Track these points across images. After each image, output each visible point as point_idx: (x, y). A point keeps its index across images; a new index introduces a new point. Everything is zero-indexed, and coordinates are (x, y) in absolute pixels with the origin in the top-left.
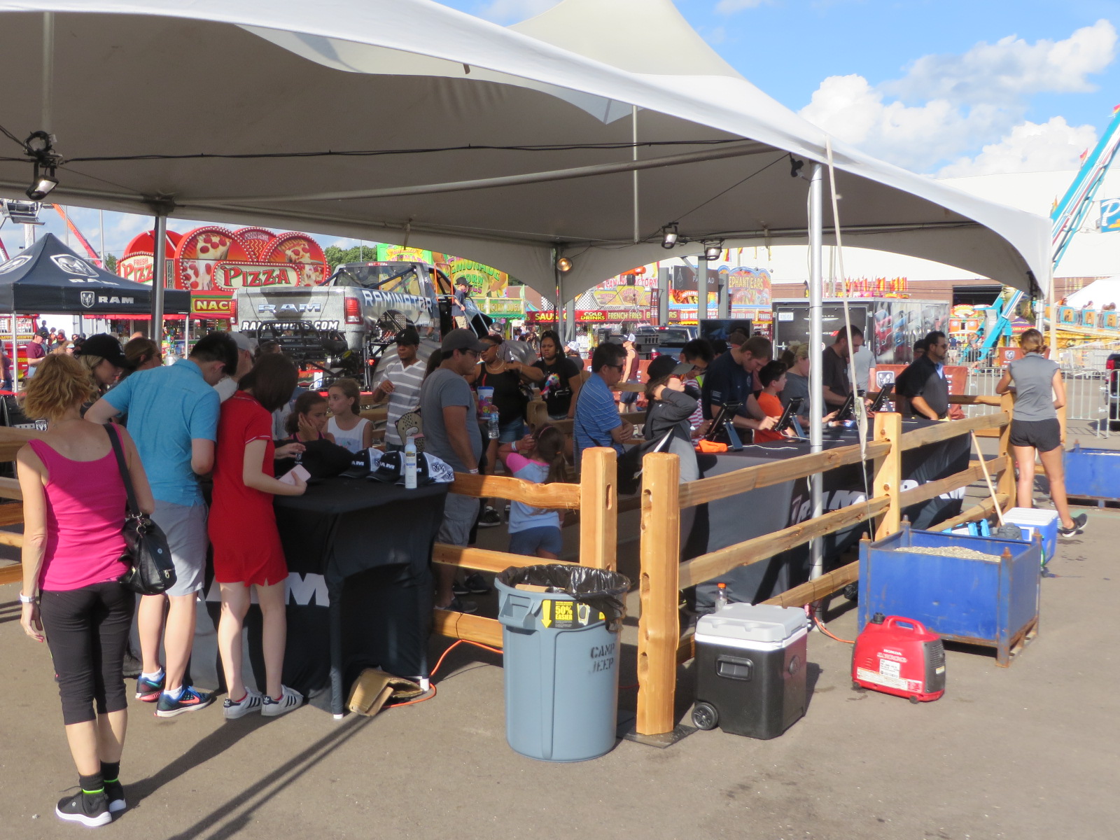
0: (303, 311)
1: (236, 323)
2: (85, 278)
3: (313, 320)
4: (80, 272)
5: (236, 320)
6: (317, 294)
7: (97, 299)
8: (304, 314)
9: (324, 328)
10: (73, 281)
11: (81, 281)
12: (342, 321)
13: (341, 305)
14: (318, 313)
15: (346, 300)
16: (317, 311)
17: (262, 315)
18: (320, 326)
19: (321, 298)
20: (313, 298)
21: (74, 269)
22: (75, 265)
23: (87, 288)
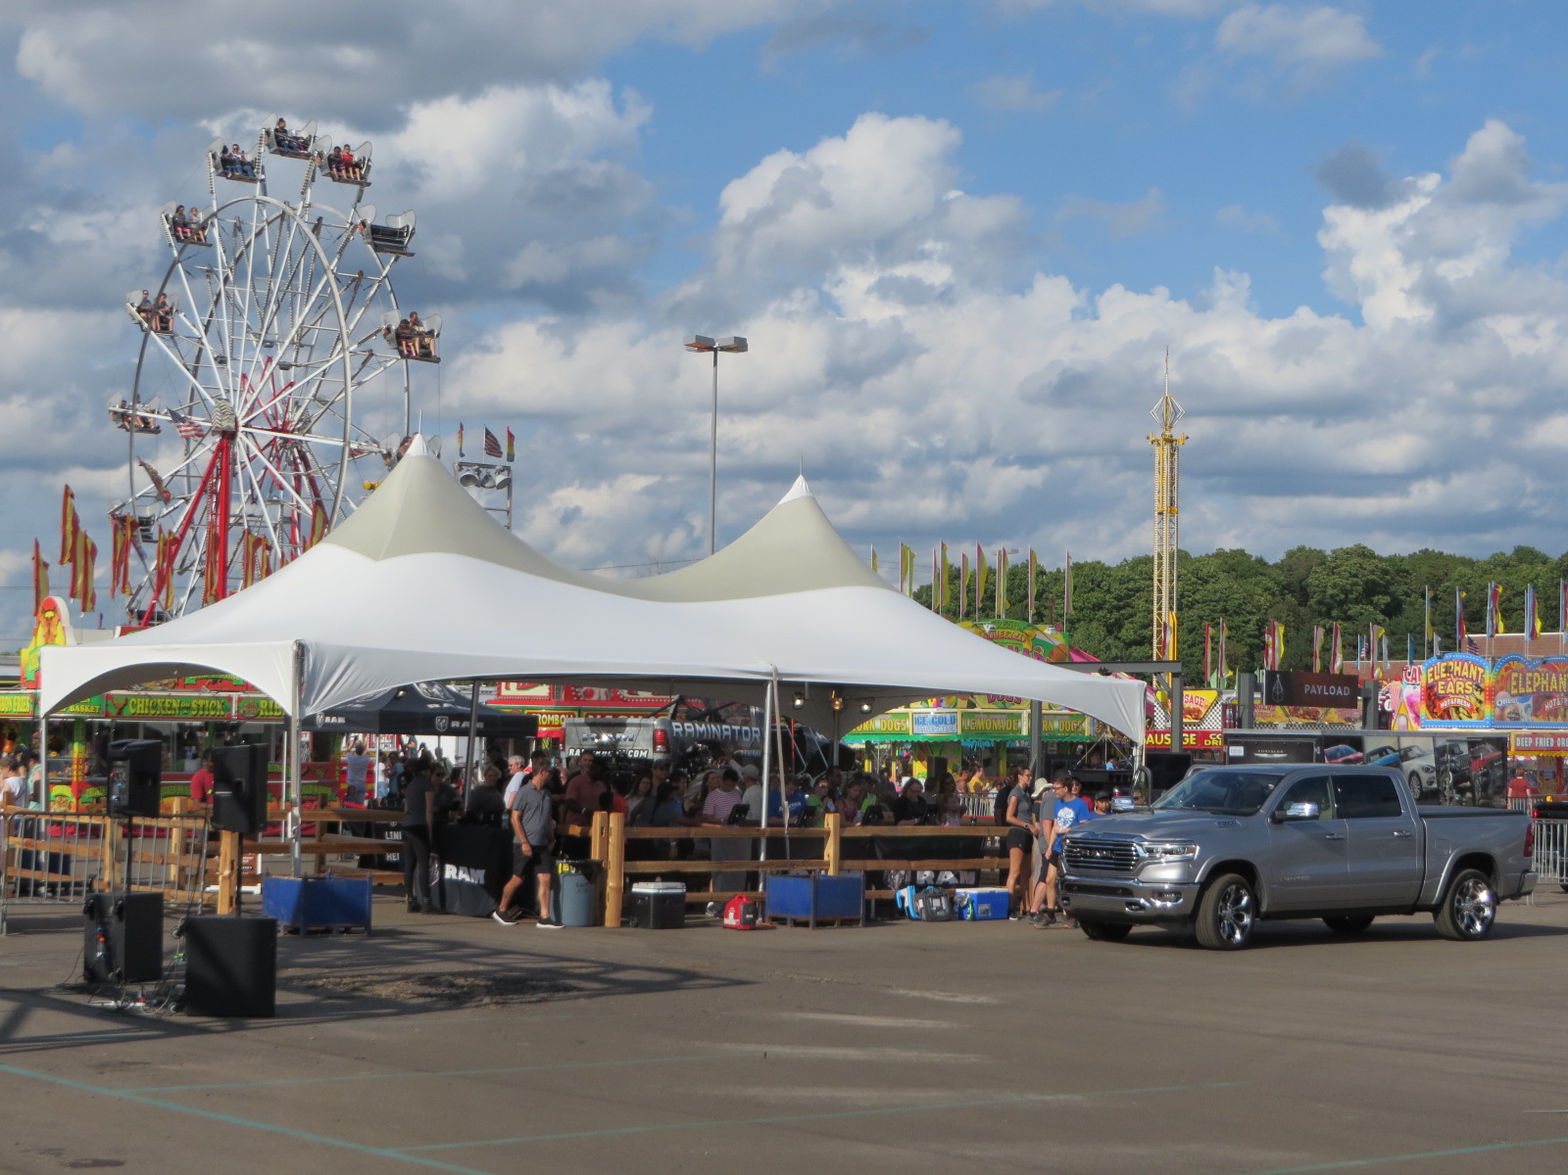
0: (619, 740)
1: (564, 750)
2: (441, 703)
3: (628, 748)
4: (438, 696)
5: (564, 747)
6: (632, 725)
7: (450, 724)
8: (620, 743)
9: (636, 756)
10: (431, 706)
11: (437, 706)
12: (651, 750)
13: (650, 734)
14: (632, 743)
15: (655, 731)
16: (631, 740)
17: (585, 743)
18: (632, 754)
19: (634, 729)
20: (628, 729)
21: (432, 694)
22: (434, 690)
23: (442, 712)
